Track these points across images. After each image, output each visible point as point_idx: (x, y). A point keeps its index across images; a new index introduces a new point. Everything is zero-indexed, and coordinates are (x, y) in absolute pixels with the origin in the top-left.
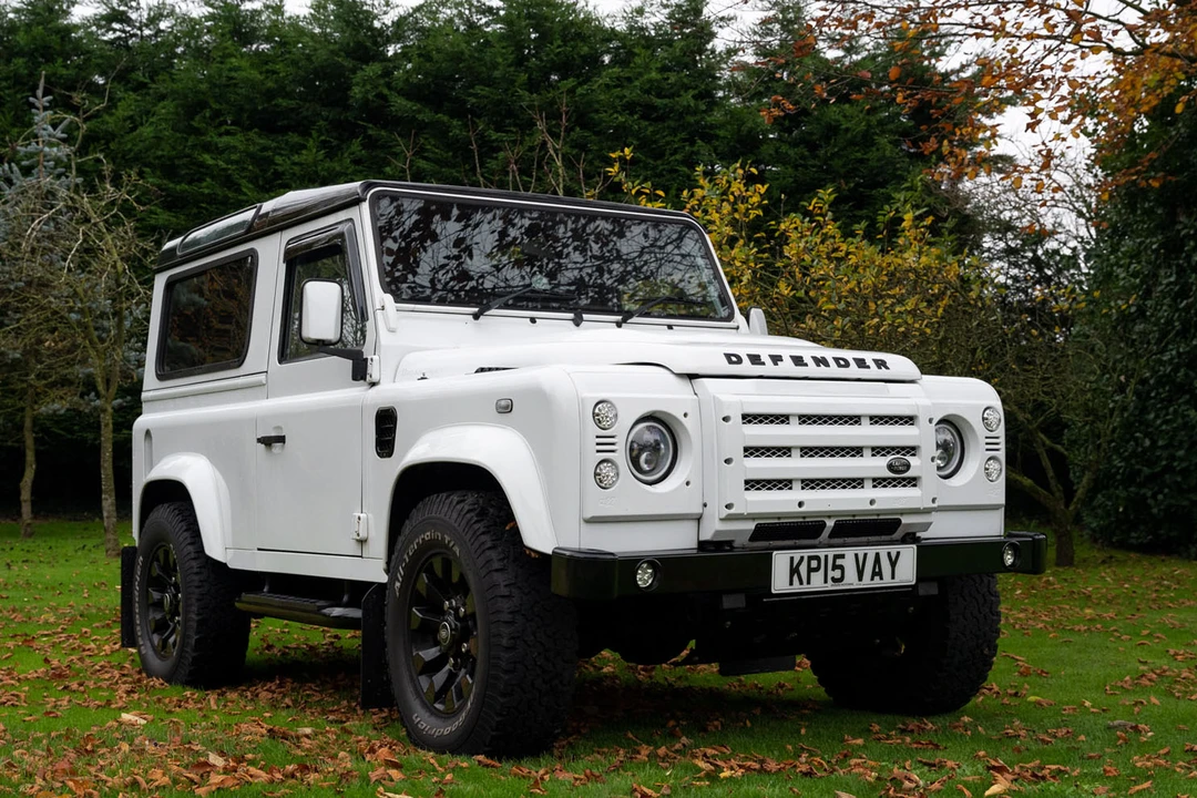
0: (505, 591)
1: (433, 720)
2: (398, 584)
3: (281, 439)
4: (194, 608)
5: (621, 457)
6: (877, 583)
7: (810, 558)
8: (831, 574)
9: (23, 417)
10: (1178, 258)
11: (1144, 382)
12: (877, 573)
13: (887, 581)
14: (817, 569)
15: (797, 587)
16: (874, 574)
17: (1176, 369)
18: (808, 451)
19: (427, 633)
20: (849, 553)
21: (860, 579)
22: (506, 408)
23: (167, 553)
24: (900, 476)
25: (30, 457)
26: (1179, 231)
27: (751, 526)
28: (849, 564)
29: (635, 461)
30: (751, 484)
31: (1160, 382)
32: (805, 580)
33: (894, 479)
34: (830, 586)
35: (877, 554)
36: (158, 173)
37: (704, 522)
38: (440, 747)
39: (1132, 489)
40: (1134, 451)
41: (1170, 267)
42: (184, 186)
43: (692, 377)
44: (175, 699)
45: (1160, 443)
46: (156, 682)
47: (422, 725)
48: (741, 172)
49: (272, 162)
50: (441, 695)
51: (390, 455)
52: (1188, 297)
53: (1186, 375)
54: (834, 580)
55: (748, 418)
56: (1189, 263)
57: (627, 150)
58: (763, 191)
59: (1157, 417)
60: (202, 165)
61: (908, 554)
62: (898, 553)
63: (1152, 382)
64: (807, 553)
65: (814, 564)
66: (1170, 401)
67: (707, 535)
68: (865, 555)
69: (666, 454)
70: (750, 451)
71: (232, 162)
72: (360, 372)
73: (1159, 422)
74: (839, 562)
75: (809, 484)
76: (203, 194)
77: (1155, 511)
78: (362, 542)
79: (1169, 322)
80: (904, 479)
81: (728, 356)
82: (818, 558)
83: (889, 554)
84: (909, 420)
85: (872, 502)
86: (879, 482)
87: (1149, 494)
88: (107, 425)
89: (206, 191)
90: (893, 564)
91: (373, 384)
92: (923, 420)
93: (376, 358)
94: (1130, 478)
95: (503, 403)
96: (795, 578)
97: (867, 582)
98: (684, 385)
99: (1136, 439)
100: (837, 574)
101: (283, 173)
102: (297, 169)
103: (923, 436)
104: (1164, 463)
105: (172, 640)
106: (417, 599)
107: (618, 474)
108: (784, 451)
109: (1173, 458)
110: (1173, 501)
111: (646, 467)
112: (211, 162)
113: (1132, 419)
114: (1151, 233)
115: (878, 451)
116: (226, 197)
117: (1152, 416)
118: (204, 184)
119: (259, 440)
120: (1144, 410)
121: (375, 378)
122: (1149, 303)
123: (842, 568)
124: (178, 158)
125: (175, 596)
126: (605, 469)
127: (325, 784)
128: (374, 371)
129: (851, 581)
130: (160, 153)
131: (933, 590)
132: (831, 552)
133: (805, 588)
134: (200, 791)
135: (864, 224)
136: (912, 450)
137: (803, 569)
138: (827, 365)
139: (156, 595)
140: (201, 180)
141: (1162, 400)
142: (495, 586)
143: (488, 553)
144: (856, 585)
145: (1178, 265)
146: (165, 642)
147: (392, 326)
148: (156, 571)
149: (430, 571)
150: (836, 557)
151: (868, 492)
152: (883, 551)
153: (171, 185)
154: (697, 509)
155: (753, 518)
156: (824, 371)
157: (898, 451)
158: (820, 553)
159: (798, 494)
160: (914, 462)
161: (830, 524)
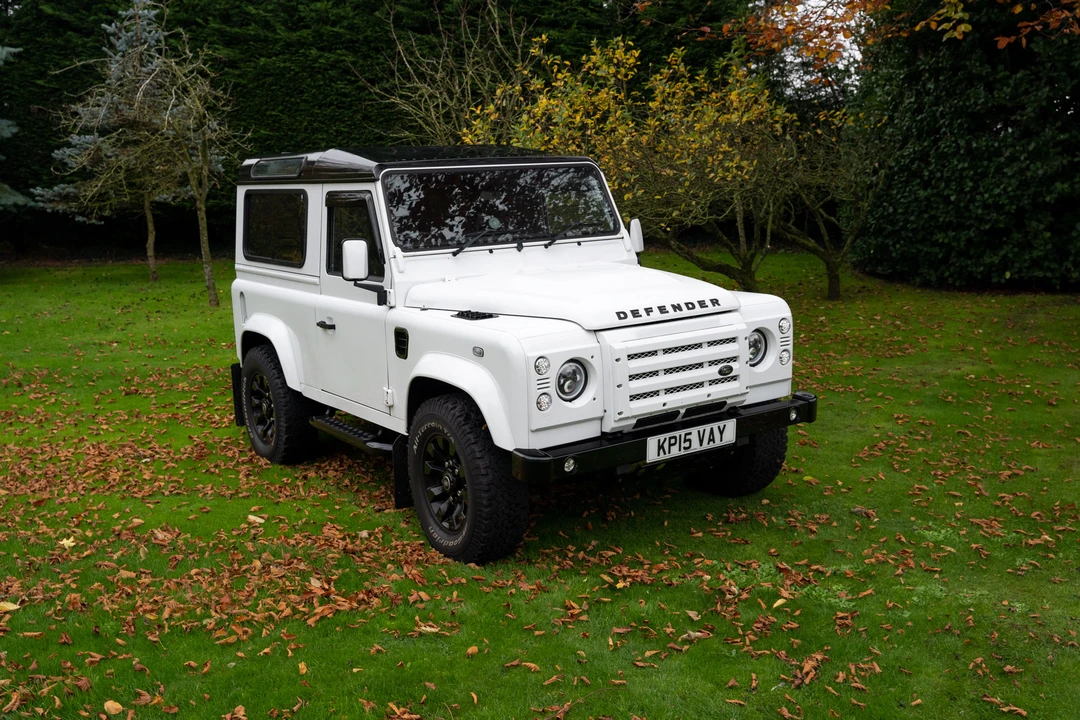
0: (483, 472)
1: (442, 533)
2: (415, 447)
3: (332, 327)
4: (283, 419)
5: (552, 390)
6: (712, 445)
7: (670, 438)
8: (683, 445)
9: (143, 201)
10: (917, 84)
11: (890, 168)
12: (712, 439)
13: (718, 443)
14: (675, 444)
15: (662, 457)
16: (710, 440)
17: (912, 162)
18: (668, 371)
19: (436, 479)
20: (694, 431)
21: (701, 445)
22: (479, 353)
23: (262, 379)
25: (151, 226)
26: (919, 66)
27: (634, 421)
28: (694, 438)
29: (561, 387)
30: (633, 398)
31: (902, 170)
32: (667, 451)
33: (722, 379)
34: (683, 452)
35: (712, 429)
36: (218, 20)
37: (604, 421)
38: (447, 552)
39: (879, 239)
40: (882, 214)
41: (911, 90)
42: (236, 30)
43: (595, 331)
44: (277, 486)
45: (900, 211)
46: (263, 461)
47: (435, 536)
48: (622, 44)
49: (296, 10)
50: (446, 516)
51: (406, 358)
52: (922, 113)
53: (919, 166)
54: (685, 448)
55: (631, 357)
56: (924, 88)
57: (544, 37)
58: (637, 55)
59: (898, 193)
60: (248, 13)
61: (731, 425)
62: (725, 425)
63: (896, 169)
64: (667, 435)
66: (907, 183)
67: (607, 429)
68: (704, 430)
69: (581, 380)
70: (632, 377)
71: (268, 11)
72: (382, 299)
73: (899, 196)
74: (688, 437)
75: (669, 391)
76: (250, 35)
77: (894, 254)
78: (391, 407)
79: (909, 129)
80: (729, 378)
81: (618, 314)
82: (675, 437)
83: (719, 427)
84: (733, 340)
85: (709, 395)
86: (713, 382)
87: (891, 243)
88: (202, 219)
89: (253, 33)
90: (721, 433)
91: (391, 307)
92: (741, 339)
93: (392, 291)
94: (879, 231)
95: (478, 350)
96: (661, 451)
97: (706, 446)
98: (592, 336)
99: (884, 207)
100: (687, 445)
101: (305, 18)
102: (313, 14)
103: (741, 349)
104: (901, 224)
105: (269, 432)
106: (427, 457)
107: (551, 401)
108: (654, 373)
109: (907, 221)
110: (905, 248)
111: (567, 390)
112: (254, 11)
113: (882, 193)
114: (900, 66)
115: (712, 363)
116: (266, 36)
117: (895, 192)
118: (250, 28)
119: (318, 324)
120: (890, 187)
121: (392, 304)
122: (896, 115)
123: (690, 440)
124: (232, 9)
125: (269, 406)
126: (545, 399)
127: (384, 610)
128: (391, 299)
129: (696, 447)
130: (218, 6)
131: (746, 441)
132: (683, 432)
133: (668, 456)
134: (311, 622)
135: (705, 70)
136: (734, 359)
137: (666, 446)
138: (681, 309)
139: (257, 401)
140: (248, 24)
141: (902, 182)
142: (478, 468)
143: (473, 446)
144: (699, 449)
145: (916, 90)
146: (265, 432)
147: (402, 268)
148: (256, 386)
149: (435, 442)
150: (686, 435)
151: (707, 390)
152: (715, 426)
153: (228, 29)
154: (601, 414)
155: (635, 417)
156: (679, 314)
157: (725, 360)
158: (676, 434)
159: (663, 398)
160: (734, 366)
161: (682, 411)
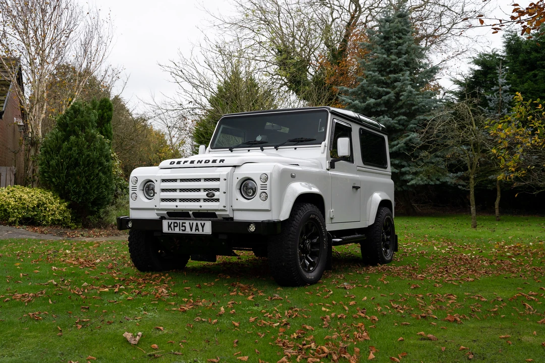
5: (137, 192)
6: (197, 232)
7: (174, 223)
8: (181, 228)
13: (201, 232)
14: (177, 226)
15: (170, 231)
16: (196, 230)
18: (182, 190)
20: (187, 222)
21: (191, 231)
24: (211, 198)
27: (165, 212)
28: (187, 226)
30: (163, 200)
32: (173, 229)
33: (209, 199)
34: (181, 232)
35: (197, 223)
54: (182, 230)
55: (164, 181)
61: (209, 224)
62: (204, 224)
64: (173, 221)
65: (176, 225)
68: (193, 223)
70: (163, 190)
74: (184, 225)
75: (182, 200)
80: (212, 199)
82: (177, 223)
83: (201, 223)
84: (218, 179)
85: (200, 206)
86: (205, 200)
90: (203, 227)
92: (221, 179)
96: (170, 228)
97: (193, 232)
100: (183, 228)
107: (137, 197)
108: (175, 190)
115: (205, 190)
123: (185, 226)
126: (135, 195)
129: (188, 231)
132: (181, 222)
133: (173, 232)
137: (172, 226)
144: (190, 232)
150: (183, 223)
151: (202, 203)
152: (199, 222)
155: (166, 210)
156: (199, 165)
157: (210, 189)
158: (178, 221)
159: (178, 203)
160: (217, 193)
161: (191, 213)
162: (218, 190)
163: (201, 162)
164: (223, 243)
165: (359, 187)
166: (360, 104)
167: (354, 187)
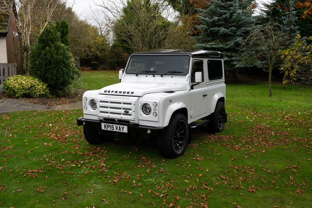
5: (87, 105)
7: (108, 125)
8: (111, 128)
13: (122, 131)
14: (109, 127)
15: (106, 129)
16: (119, 130)
18: (111, 108)
21: (117, 130)
30: (101, 112)
32: (107, 128)
33: (126, 114)
34: (111, 130)
55: (101, 102)
61: (126, 127)
62: (124, 127)
64: (107, 124)
68: (117, 126)
70: (101, 107)
74: (113, 126)
75: (111, 113)
80: (128, 114)
81: (105, 91)
82: (109, 125)
84: (131, 104)
86: (124, 114)
90: (123, 129)
97: (118, 131)
100: (113, 128)
103: (132, 107)
108: (107, 107)
111: (94, 107)
115: (124, 109)
123: (113, 127)
126: (85, 107)
129: (115, 130)
132: (111, 125)
133: (107, 129)
137: (107, 126)
144: (116, 131)
150: (112, 126)
151: (122, 116)
152: (121, 126)
155: (103, 117)
156: (120, 94)
157: (127, 109)
158: (110, 124)
159: (109, 114)
160: (130, 111)
161: (116, 120)
162: (130, 109)
163: (121, 93)
164: (134, 137)
165: (207, 95)
166: (209, 20)
167: (204, 96)
